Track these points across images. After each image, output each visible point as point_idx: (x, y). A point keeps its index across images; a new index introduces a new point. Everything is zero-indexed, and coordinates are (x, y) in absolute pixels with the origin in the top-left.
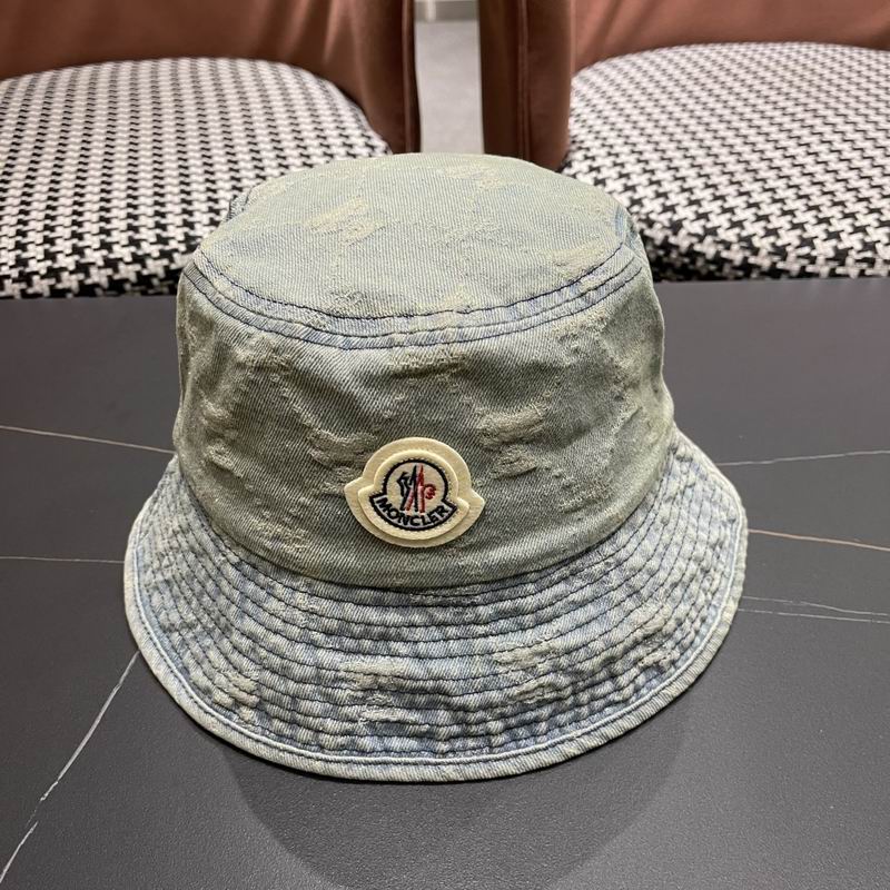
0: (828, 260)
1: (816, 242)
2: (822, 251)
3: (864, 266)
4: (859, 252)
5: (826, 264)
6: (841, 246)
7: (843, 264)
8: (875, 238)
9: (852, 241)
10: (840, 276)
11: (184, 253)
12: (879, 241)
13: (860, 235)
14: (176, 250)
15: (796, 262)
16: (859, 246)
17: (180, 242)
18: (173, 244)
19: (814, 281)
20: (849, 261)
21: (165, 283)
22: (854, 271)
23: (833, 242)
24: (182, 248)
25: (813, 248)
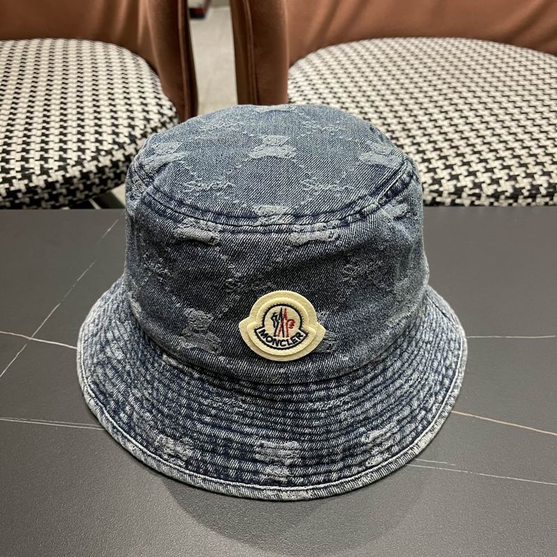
0: (450, 194)
1: (443, 182)
2: (447, 188)
3: (474, 198)
4: (471, 189)
5: (449, 197)
6: (459, 185)
7: (460, 197)
8: (482, 180)
9: (466, 182)
10: (457, 205)
11: (19, 180)
12: (484, 182)
13: (472, 178)
14: (14, 178)
15: (429, 195)
16: (471, 185)
17: (17, 172)
18: (13, 173)
19: (441, 208)
20: (464, 195)
21: (7, 199)
22: (467, 202)
23: (454, 182)
24: (19, 176)
25: (441, 186)
